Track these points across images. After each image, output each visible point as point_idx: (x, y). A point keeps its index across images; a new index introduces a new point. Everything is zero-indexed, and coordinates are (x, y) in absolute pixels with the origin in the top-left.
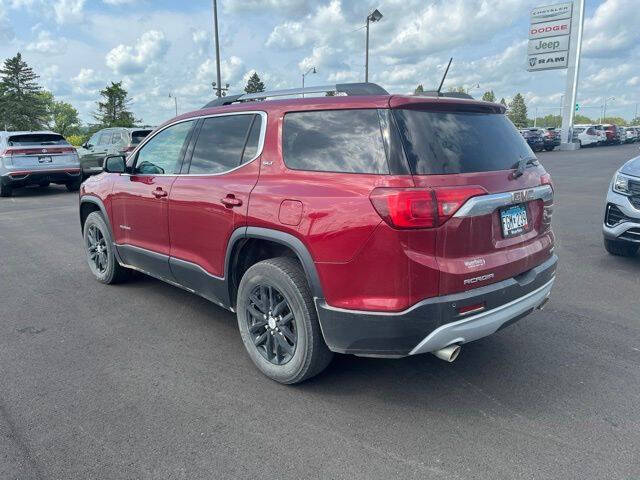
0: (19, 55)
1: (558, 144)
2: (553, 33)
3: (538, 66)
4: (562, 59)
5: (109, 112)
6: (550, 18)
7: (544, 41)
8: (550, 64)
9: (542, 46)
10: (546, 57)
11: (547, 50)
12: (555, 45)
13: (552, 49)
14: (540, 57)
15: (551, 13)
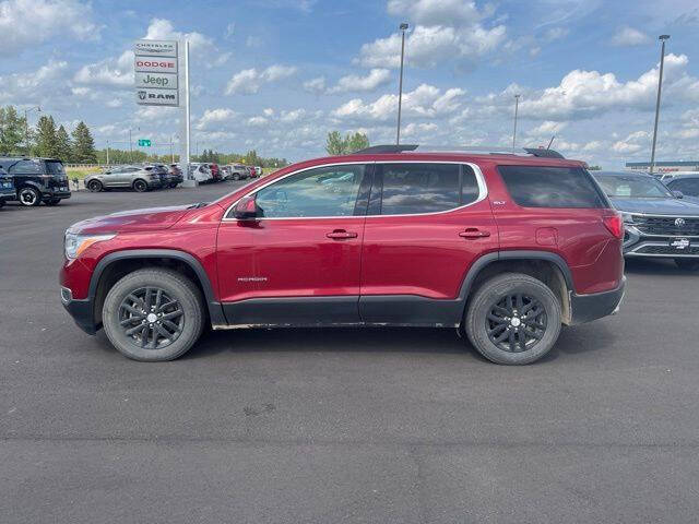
1: (181, 181)
2: (160, 69)
3: (148, 100)
4: (173, 97)
6: (155, 54)
7: (151, 75)
8: (160, 100)
9: (151, 80)
10: (157, 92)
11: (155, 85)
12: (163, 82)
13: (161, 86)
14: (149, 92)
15: (156, 48)
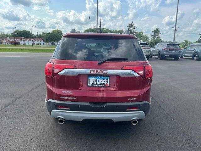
0: (133, 22)
5: (154, 38)
